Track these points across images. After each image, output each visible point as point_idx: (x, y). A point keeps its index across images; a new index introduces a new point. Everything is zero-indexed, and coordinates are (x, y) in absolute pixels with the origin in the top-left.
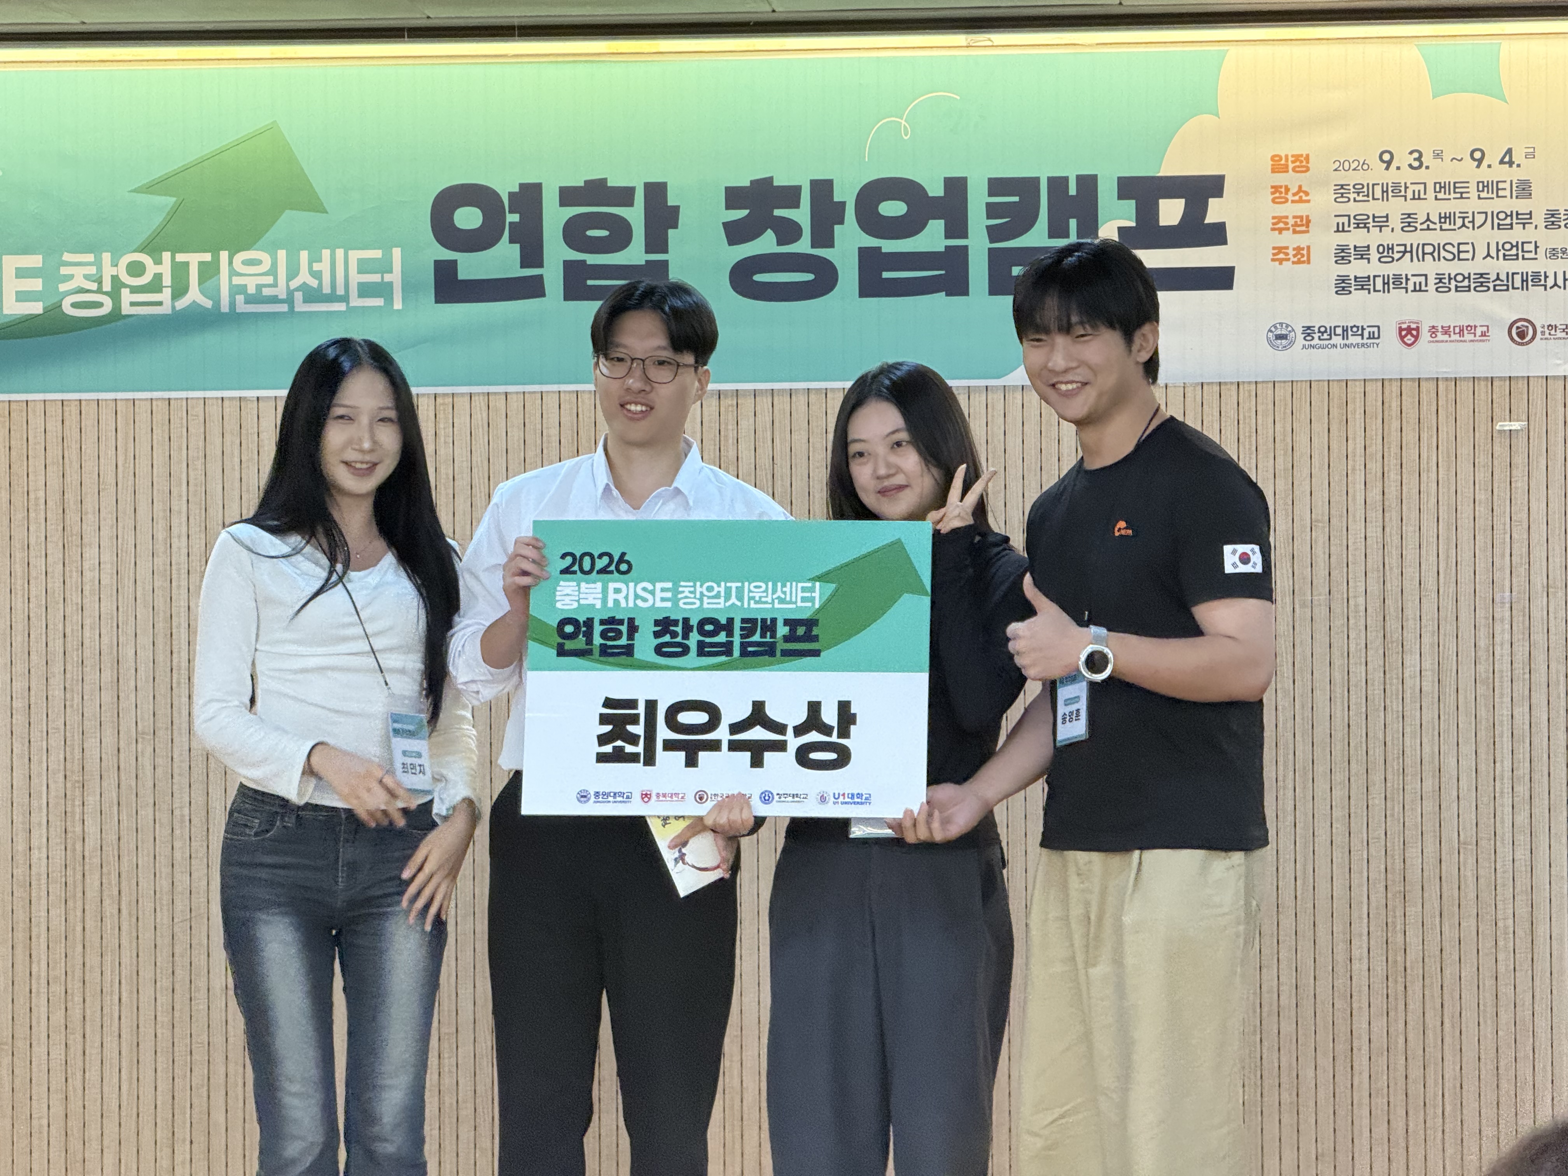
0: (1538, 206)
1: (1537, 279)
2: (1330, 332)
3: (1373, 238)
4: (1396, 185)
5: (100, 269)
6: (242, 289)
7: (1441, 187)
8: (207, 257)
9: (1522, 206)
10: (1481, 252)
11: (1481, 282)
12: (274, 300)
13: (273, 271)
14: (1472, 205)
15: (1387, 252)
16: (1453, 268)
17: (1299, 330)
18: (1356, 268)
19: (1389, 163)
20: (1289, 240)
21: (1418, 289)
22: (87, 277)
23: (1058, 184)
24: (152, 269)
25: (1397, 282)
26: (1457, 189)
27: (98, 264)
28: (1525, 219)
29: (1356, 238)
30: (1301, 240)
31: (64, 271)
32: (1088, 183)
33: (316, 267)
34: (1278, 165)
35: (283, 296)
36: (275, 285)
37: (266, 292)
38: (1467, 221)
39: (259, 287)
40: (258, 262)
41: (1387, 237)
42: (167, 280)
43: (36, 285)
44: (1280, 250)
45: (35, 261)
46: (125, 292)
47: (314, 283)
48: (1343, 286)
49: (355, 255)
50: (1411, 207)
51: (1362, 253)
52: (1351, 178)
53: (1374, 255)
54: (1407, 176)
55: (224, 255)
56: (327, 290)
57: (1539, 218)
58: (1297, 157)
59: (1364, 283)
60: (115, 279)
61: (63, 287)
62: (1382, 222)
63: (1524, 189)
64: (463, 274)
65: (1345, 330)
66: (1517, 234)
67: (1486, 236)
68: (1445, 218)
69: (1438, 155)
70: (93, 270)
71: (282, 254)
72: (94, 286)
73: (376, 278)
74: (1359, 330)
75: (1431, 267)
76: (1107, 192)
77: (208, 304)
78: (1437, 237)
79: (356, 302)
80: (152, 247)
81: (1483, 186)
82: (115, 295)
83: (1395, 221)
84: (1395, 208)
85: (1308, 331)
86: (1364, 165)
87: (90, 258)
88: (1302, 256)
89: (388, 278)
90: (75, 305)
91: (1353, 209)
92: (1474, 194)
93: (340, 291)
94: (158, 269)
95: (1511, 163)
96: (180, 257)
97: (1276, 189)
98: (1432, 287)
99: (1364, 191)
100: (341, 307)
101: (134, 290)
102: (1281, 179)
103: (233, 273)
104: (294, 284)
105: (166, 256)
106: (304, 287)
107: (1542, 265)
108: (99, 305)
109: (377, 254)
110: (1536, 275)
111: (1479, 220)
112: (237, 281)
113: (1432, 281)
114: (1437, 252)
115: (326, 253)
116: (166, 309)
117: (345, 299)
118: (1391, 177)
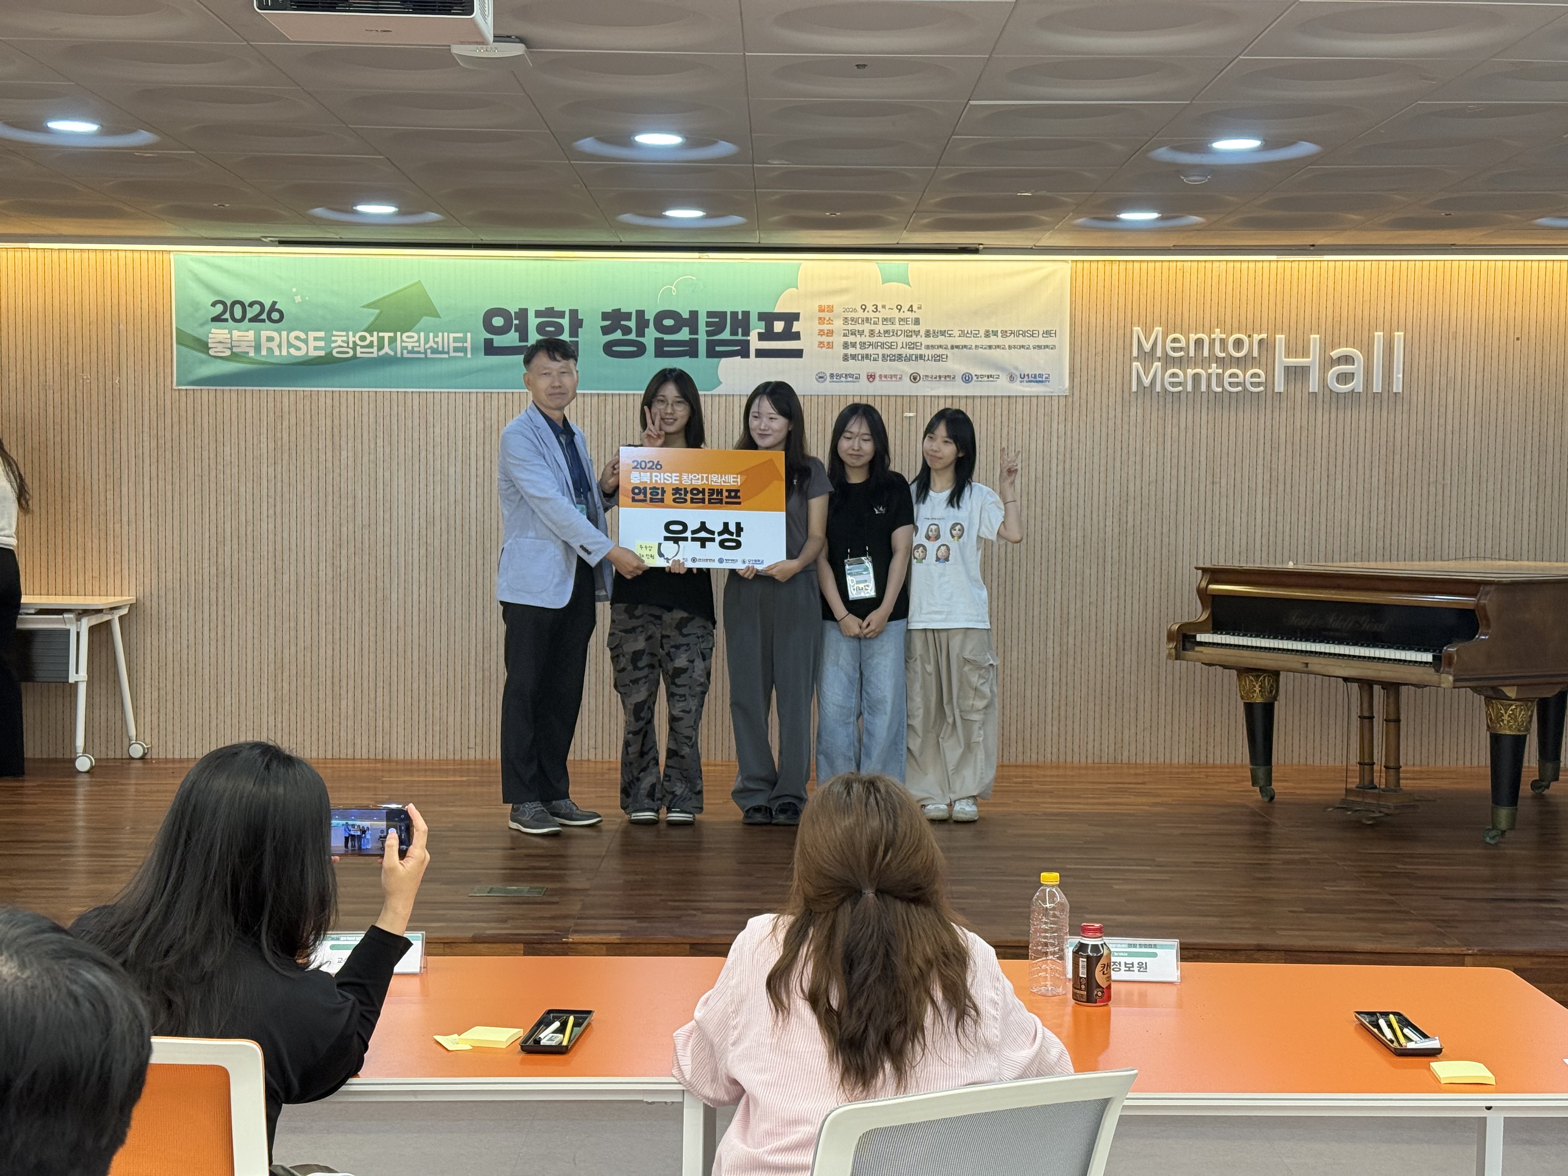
0: (922, 328)
1: (921, 357)
2: (841, 376)
3: (858, 339)
4: (867, 319)
5: (348, 338)
6: (406, 348)
7: (885, 320)
8: (392, 334)
9: (916, 328)
10: (900, 345)
11: (900, 357)
12: (419, 352)
13: (419, 341)
14: (897, 327)
15: (863, 345)
16: (887, 352)
17: (828, 375)
18: (851, 351)
19: (864, 310)
20: (825, 339)
21: (875, 360)
22: (342, 341)
23: (734, 314)
24: (369, 338)
25: (867, 357)
26: (891, 321)
27: (348, 336)
28: (917, 333)
29: (851, 339)
30: (830, 339)
31: (333, 338)
32: (746, 314)
33: (436, 339)
34: (821, 310)
35: (423, 351)
36: (419, 346)
37: (415, 349)
38: (895, 333)
39: (413, 347)
40: (413, 337)
41: (863, 339)
42: (375, 343)
43: (322, 344)
44: (821, 343)
45: (322, 334)
46: (358, 348)
47: (435, 346)
48: (845, 358)
49: (452, 335)
50: (873, 327)
51: (854, 345)
52: (850, 315)
53: (858, 346)
54: (872, 315)
55: (399, 334)
56: (440, 349)
57: (922, 333)
58: (829, 306)
59: (854, 357)
60: (354, 342)
61: (333, 345)
62: (861, 333)
63: (917, 321)
64: (495, 344)
65: (846, 375)
66: (914, 339)
67: (902, 339)
68: (886, 332)
69: (884, 307)
70: (345, 338)
71: (422, 334)
72: (346, 345)
73: (460, 345)
74: (851, 376)
75: (880, 351)
76: (753, 318)
77: (392, 353)
78: (883, 339)
79: (452, 354)
80: (370, 330)
81: (901, 320)
82: (354, 349)
83: (867, 333)
84: (867, 327)
85: (832, 375)
86: (855, 310)
87: (344, 333)
88: (830, 345)
89: (465, 345)
90: (338, 352)
91: (850, 327)
92: (897, 322)
93: (446, 350)
94: (372, 339)
95: (912, 311)
96: (381, 334)
97: (820, 318)
98: (880, 359)
99: (855, 320)
100: (446, 356)
101: (362, 347)
102: (822, 315)
103: (402, 341)
104: (427, 346)
105: (375, 333)
106: (431, 348)
107: (923, 351)
108: (348, 353)
109: (461, 335)
110: (921, 355)
111: (899, 333)
112: (404, 344)
113: (880, 356)
114: (883, 345)
115: (440, 334)
116: (375, 355)
117: (448, 353)
118: (865, 315)
